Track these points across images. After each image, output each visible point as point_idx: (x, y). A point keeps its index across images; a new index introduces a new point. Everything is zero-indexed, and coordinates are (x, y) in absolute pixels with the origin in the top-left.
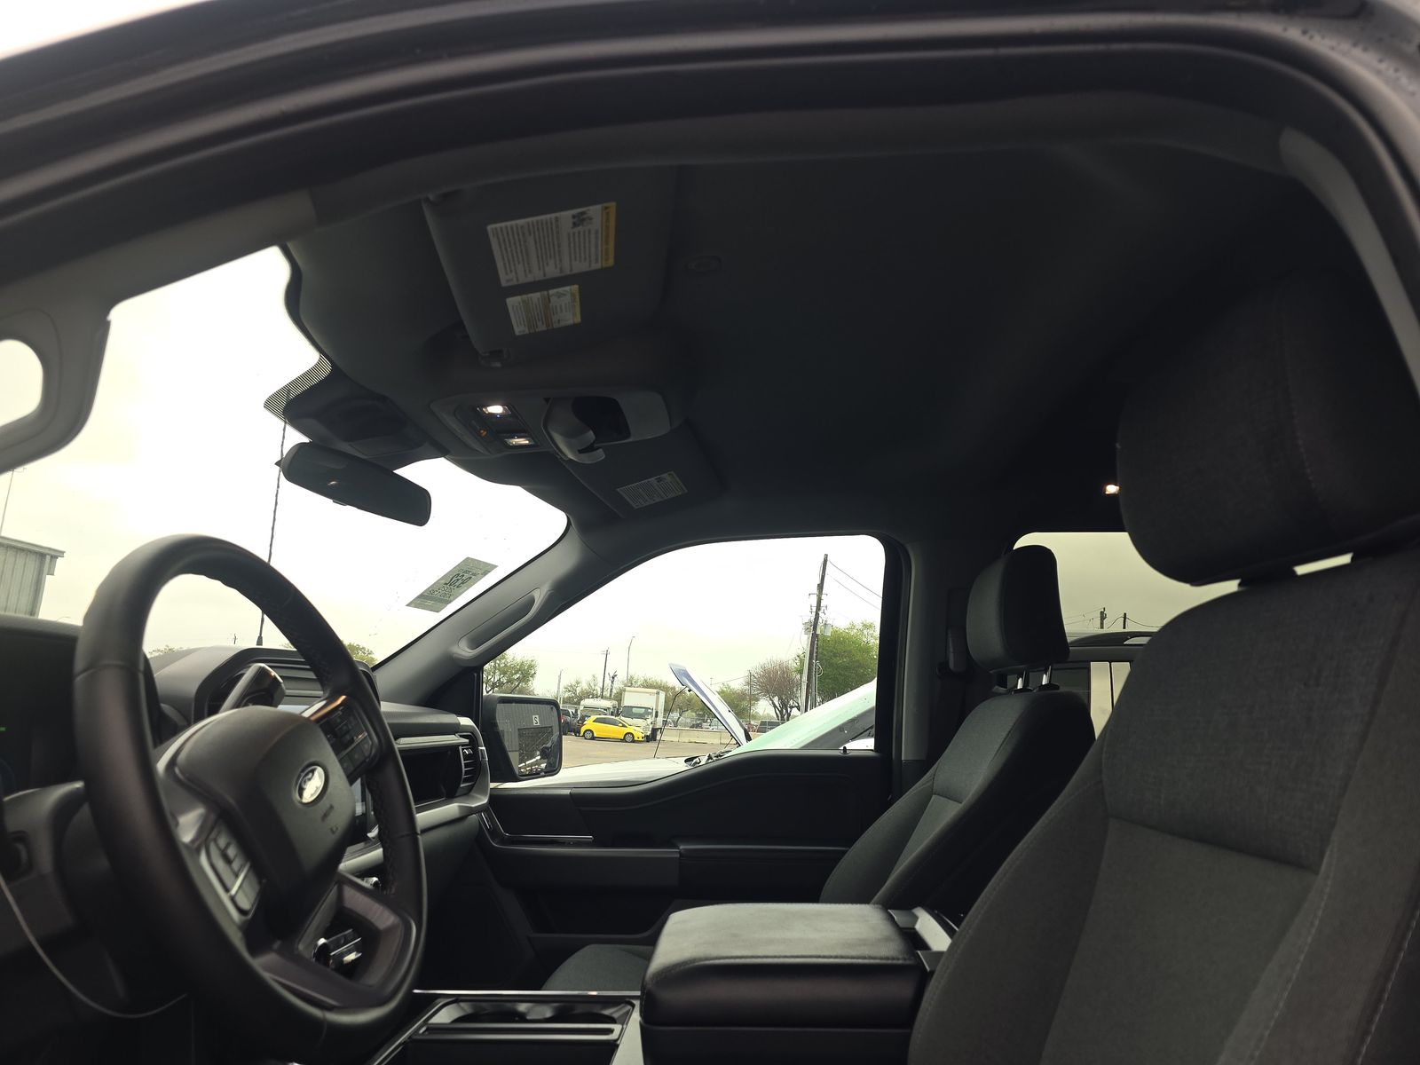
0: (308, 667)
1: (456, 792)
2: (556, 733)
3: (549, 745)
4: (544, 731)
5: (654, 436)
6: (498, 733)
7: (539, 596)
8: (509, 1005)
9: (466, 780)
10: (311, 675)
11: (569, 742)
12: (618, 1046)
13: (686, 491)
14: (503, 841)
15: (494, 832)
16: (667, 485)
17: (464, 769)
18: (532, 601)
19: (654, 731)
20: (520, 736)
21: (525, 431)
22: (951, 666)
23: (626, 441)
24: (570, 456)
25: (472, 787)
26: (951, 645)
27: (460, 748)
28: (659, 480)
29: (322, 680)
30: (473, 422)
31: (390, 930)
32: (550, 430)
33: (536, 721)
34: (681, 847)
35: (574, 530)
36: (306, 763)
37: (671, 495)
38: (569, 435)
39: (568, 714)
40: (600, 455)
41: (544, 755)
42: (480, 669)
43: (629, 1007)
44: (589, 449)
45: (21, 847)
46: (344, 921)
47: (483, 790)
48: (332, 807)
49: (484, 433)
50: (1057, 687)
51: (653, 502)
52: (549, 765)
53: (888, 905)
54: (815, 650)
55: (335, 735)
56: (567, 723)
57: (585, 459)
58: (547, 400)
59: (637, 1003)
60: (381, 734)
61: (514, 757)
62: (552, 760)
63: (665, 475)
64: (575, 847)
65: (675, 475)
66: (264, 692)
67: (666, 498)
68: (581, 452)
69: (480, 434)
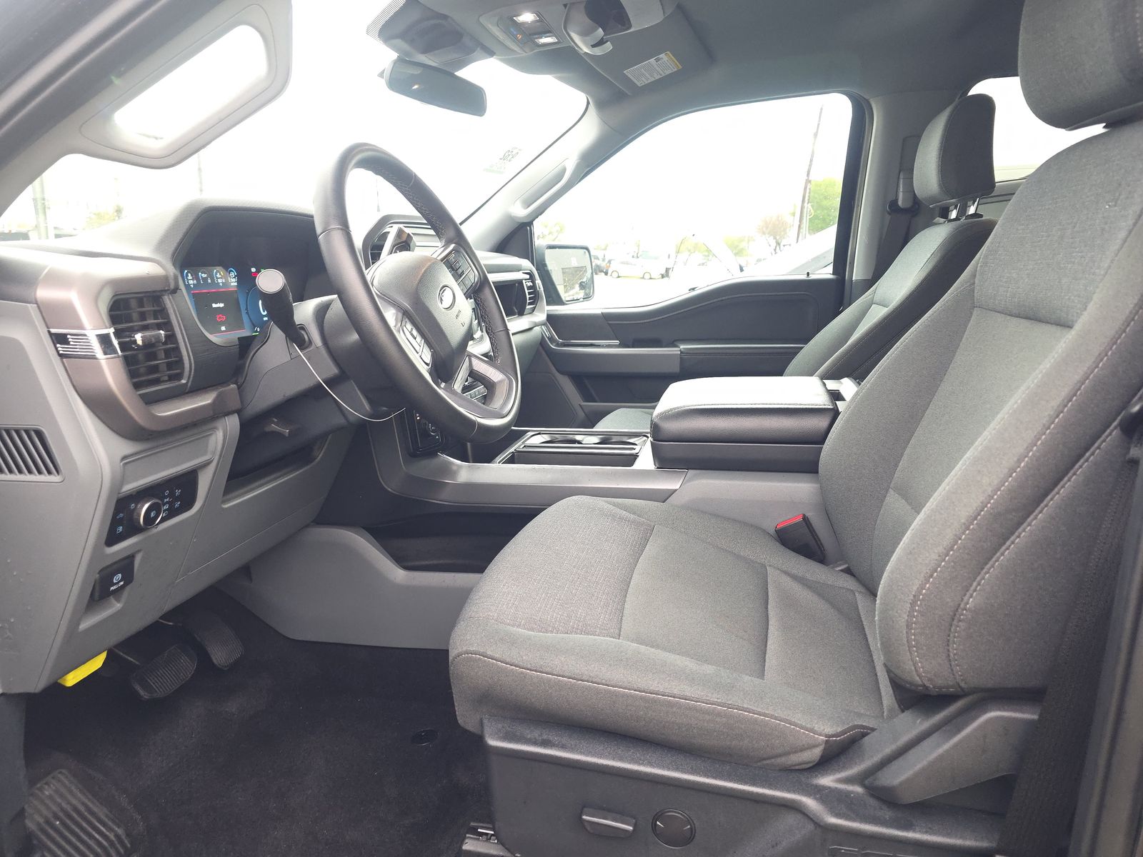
0: (430, 227)
1: (524, 311)
2: (589, 271)
3: (584, 280)
4: (580, 270)
5: (651, 24)
6: (548, 271)
7: (570, 166)
8: (571, 436)
9: (530, 304)
10: (432, 232)
11: (599, 278)
12: (638, 456)
13: (680, 67)
14: (558, 345)
15: (551, 339)
16: (664, 64)
17: (528, 296)
18: (564, 171)
19: (667, 270)
20: (564, 273)
21: (549, 32)
22: (900, 203)
23: (629, 31)
24: (586, 50)
25: (535, 308)
26: (901, 186)
27: (524, 281)
28: (657, 60)
29: (439, 234)
30: (512, 30)
31: (500, 382)
32: (569, 31)
33: (574, 263)
34: (681, 347)
35: (592, 108)
36: (441, 286)
37: (668, 72)
38: (584, 34)
39: (598, 259)
40: (608, 46)
41: (582, 286)
42: (530, 224)
43: (645, 438)
44: (600, 43)
45: (303, 332)
46: (475, 377)
47: (542, 310)
48: (460, 311)
49: (520, 37)
50: (981, 216)
51: (653, 79)
52: (586, 294)
53: (824, 377)
54: (807, 195)
55: (453, 270)
56: (597, 266)
57: (598, 51)
58: (565, 6)
59: (649, 435)
60: (479, 269)
61: (561, 289)
62: (587, 291)
63: (661, 56)
64: (607, 348)
65: (670, 55)
66: (404, 244)
67: (664, 75)
68: (593, 46)
69: (517, 38)
